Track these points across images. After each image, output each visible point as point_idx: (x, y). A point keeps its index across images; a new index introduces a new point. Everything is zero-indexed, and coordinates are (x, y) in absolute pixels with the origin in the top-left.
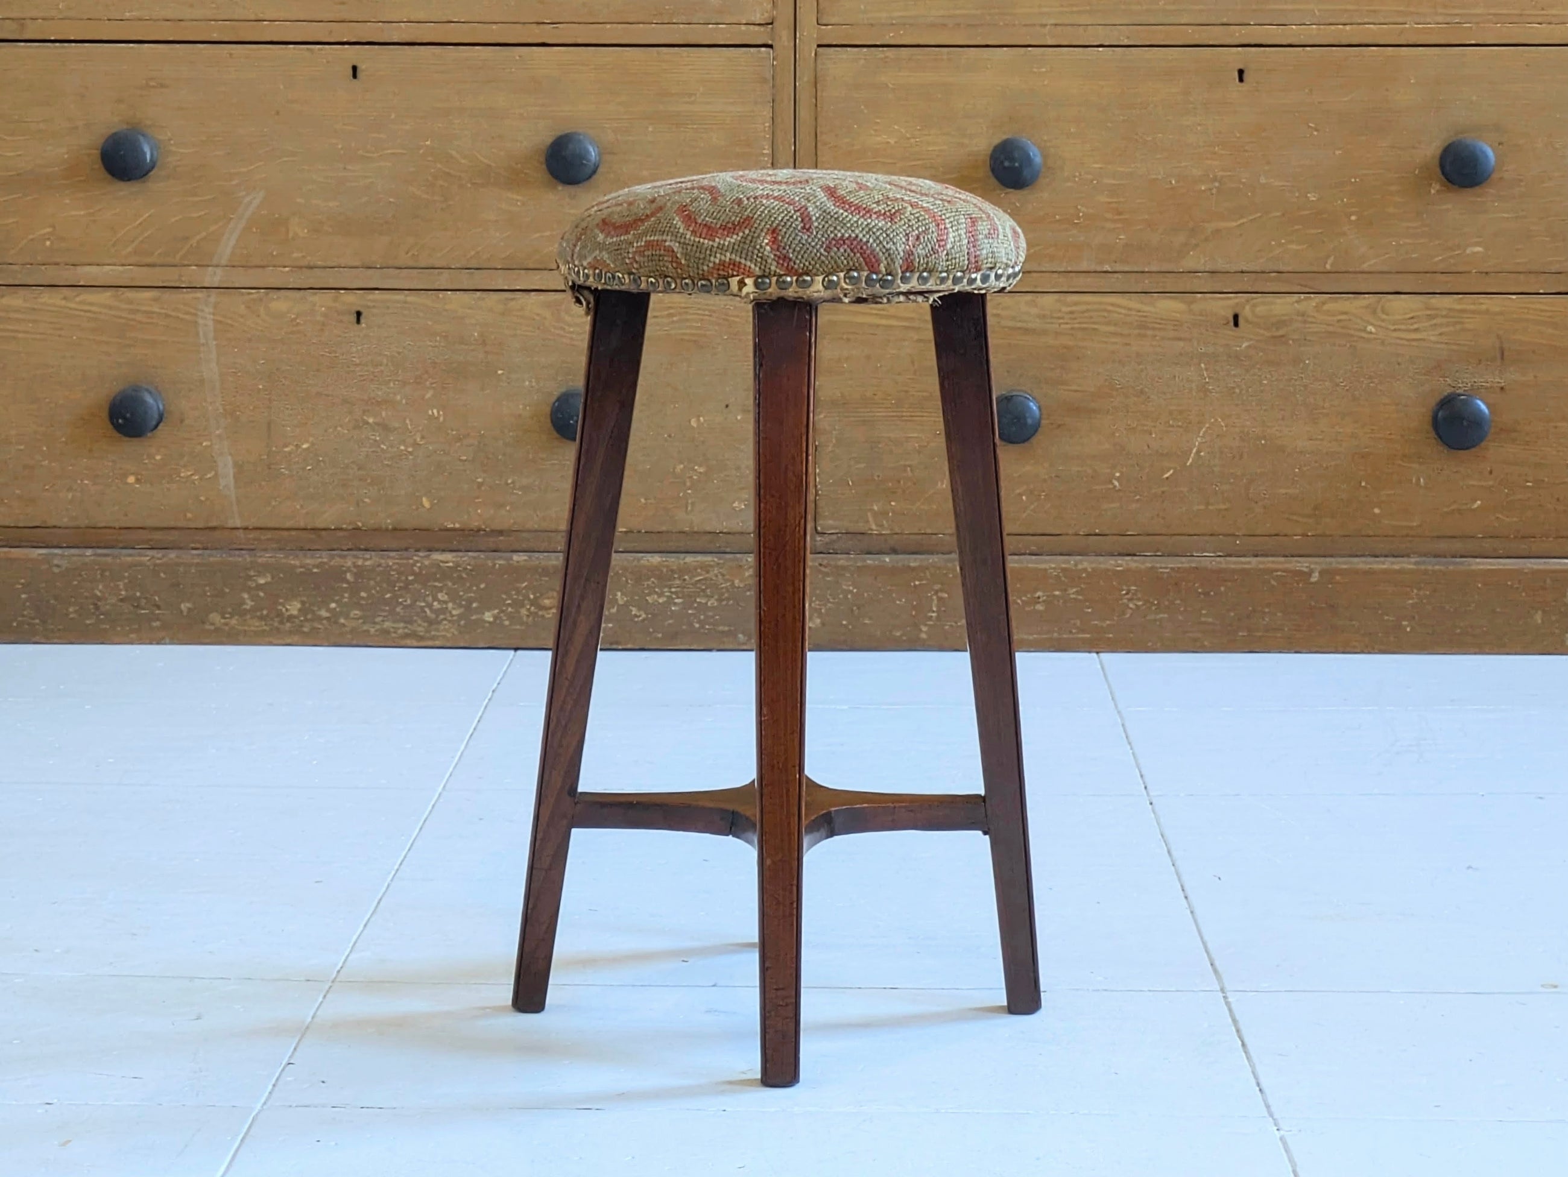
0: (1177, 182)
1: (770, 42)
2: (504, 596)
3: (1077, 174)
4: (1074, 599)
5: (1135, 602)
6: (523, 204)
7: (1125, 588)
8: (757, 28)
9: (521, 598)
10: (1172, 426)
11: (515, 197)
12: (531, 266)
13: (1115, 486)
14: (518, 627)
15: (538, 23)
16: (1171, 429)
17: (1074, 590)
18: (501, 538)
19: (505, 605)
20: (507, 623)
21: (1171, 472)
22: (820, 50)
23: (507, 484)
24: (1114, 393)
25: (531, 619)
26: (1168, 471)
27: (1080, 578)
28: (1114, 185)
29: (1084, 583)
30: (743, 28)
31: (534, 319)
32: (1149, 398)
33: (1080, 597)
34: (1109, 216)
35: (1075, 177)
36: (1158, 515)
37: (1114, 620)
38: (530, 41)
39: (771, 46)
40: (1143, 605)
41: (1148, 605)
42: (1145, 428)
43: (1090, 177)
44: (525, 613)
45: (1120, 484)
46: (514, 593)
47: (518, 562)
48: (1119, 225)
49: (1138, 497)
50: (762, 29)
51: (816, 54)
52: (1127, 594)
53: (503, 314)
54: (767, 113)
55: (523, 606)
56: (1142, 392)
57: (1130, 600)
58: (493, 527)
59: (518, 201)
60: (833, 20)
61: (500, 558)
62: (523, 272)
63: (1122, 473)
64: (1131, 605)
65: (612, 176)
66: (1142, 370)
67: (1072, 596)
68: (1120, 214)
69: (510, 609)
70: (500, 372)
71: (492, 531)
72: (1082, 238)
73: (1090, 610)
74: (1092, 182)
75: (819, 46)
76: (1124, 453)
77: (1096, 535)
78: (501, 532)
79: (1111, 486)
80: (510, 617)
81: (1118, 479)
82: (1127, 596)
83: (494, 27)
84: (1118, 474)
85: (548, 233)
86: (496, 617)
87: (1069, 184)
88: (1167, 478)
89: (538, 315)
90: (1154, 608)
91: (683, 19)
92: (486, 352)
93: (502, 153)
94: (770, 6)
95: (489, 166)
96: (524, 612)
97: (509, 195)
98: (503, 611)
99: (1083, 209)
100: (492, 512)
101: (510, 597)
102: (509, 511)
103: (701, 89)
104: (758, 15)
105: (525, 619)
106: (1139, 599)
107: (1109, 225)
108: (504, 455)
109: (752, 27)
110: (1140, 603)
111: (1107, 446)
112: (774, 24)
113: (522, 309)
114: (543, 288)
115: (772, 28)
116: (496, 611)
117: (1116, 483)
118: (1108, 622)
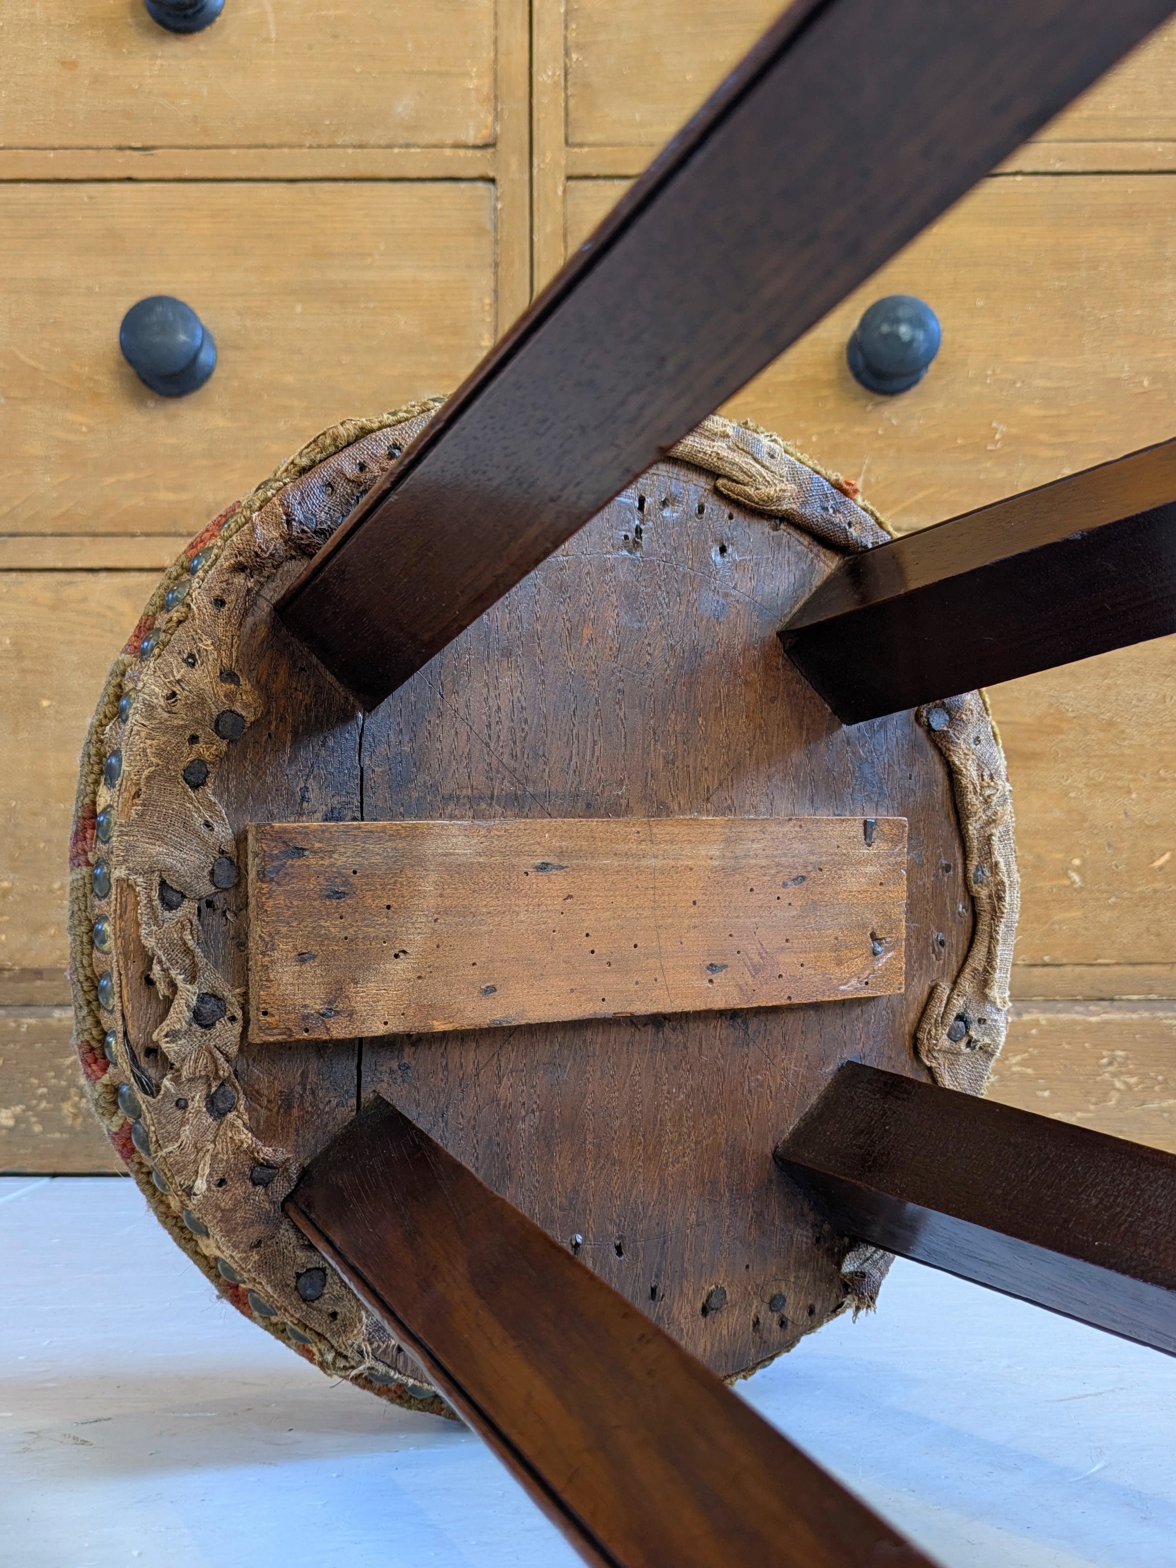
0: (1153, 382)
1: (491, 174)
2: (35, 1081)
3: (989, 372)
4: (1018, 1073)
5: (1124, 1078)
6: (91, 430)
7: (1105, 1053)
8: (470, 153)
9: (64, 1083)
10: (1165, 780)
11: (78, 418)
12: (102, 529)
13: (1073, 883)
14: (57, 1135)
15: (120, 148)
16: (1162, 784)
17: (1018, 1058)
18: (39, 983)
19: (34, 1096)
20: (38, 1128)
21: (1167, 856)
22: (572, 184)
23: (51, 891)
24: (1064, 726)
25: (79, 1121)
26: (1163, 854)
27: (1026, 1036)
28: (1050, 389)
29: (1035, 1047)
30: (448, 152)
31: (104, 616)
32: (1123, 732)
33: (1030, 1071)
34: (1043, 437)
35: (986, 376)
36: (1148, 930)
37: (1088, 1111)
38: (108, 174)
39: (492, 181)
40: (1137, 1084)
41: (1149, 1083)
42: (1120, 783)
43: (1010, 376)
44: (71, 1110)
45: (1083, 880)
46: (52, 1074)
47: (60, 1020)
48: (1060, 453)
49: (1113, 899)
50: (478, 153)
51: (565, 191)
52: (1110, 1064)
53: (54, 608)
54: (486, 281)
55: (66, 1098)
56: (1111, 724)
57: (1114, 1075)
58: (26, 963)
59: (81, 425)
60: (591, 138)
61: (30, 1016)
62: (86, 539)
63: (1084, 861)
64: (1118, 1084)
65: (235, 383)
66: (1109, 688)
67: (1015, 1069)
68: (1061, 433)
69: (44, 1105)
70: (45, 703)
71: (24, 970)
72: (1001, 474)
73: (1046, 1094)
74: (1015, 383)
75: (569, 178)
76: (1086, 825)
77: (1045, 965)
78: (38, 974)
79: (1067, 882)
80: (43, 1118)
81: (1078, 870)
82: (1110, 1069)
83: (51, 154)
84: (1077, 862)
85: (129, 476)
86: (18, 1119)
87: (977, 388)
88: (1161, 868)
89: (110, 608)
90: (1157, 1088)
91: (353, 138)
92: (23, 671)
93: (57, 350)
94: (490, 119)
95: (36, 370)
96: (67, 1108)
97: (69, 416)
98: (29, 1108)
99: (1003, 428)
100: (24, 938)
101: (43, 1083)
102: (53, 936)
103: (382, 247)
104: (472, 132)
105: (69, 1122)
106: (1131, 1074)
107: (1045, 453)
108: (49, 841)
109: (461, 152)
110: (1133, 1080)
111: (1057, 814)
112: (499, 146)
113: (84, 600)
114: (121, 565)
115: (494, 153)
116: (19, 1109)
117: (1076, 877)
118: (1079, 1114)
